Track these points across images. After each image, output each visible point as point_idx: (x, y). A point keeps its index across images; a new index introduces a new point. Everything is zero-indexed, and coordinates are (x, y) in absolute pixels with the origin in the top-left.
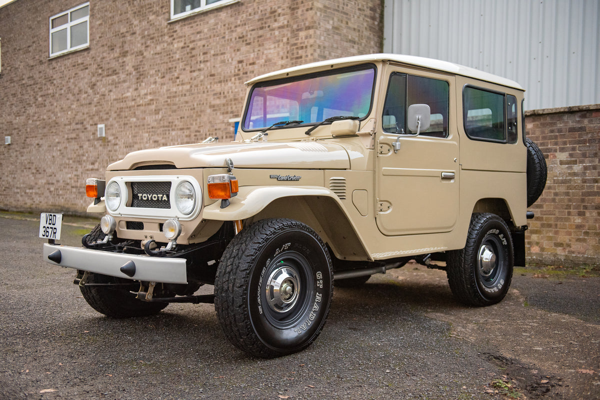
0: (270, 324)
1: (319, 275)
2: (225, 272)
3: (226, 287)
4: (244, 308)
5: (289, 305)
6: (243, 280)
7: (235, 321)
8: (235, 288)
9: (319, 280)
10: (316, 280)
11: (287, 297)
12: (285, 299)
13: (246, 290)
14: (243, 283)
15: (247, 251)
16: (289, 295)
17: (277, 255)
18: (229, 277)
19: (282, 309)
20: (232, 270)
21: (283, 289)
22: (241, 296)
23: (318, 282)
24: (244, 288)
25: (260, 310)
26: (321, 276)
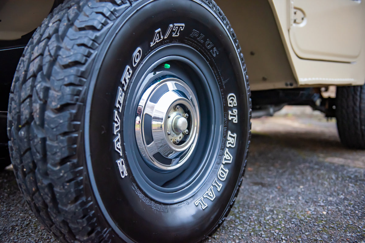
0: (146, 195)
1: (232, 100)
2: (26, 75)
3: (26, 113)
4: (75, 166)
5: (181, 155)
6: (68, 90)
7: (54, 199)
8: (49, 114)
9: (231, 109)
10: (226, 108)
11: (179, 140)
12: (175, 143)
13: (79, 116)
14: (67, 99)
15: (82, 17)
16: (181, 135)
17: (158, 45)
18: (33, 87)
19: (168, 162)
20: (40, 68)
21: (170, 121)
22: (65, 134)
23: (230, 112)
24: (74, 111)
25: (122, 168)
26: (235, 101)
